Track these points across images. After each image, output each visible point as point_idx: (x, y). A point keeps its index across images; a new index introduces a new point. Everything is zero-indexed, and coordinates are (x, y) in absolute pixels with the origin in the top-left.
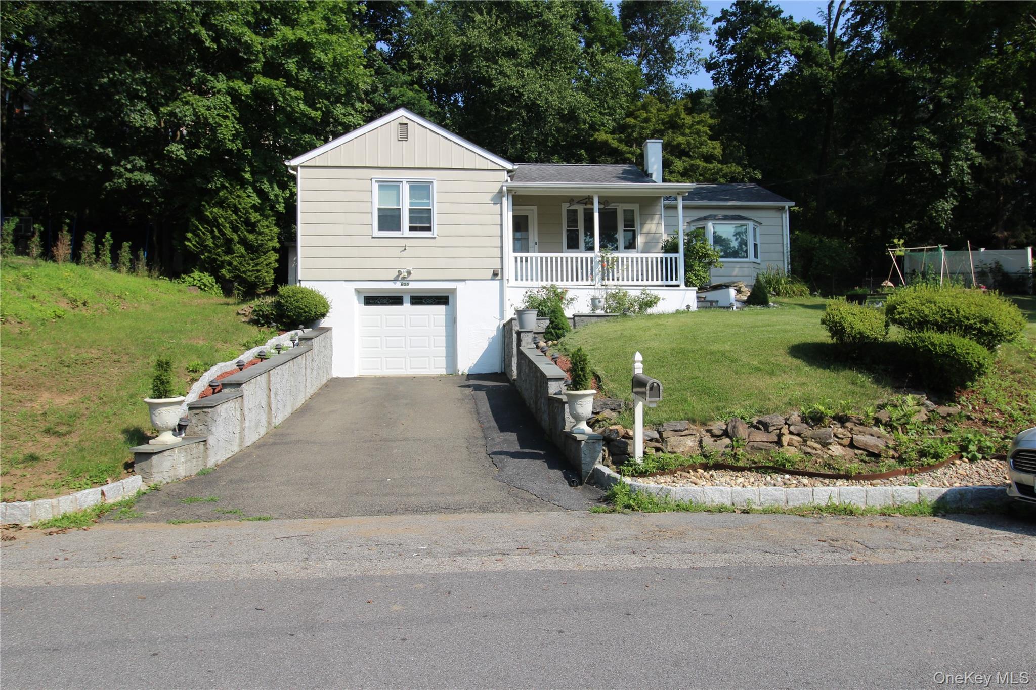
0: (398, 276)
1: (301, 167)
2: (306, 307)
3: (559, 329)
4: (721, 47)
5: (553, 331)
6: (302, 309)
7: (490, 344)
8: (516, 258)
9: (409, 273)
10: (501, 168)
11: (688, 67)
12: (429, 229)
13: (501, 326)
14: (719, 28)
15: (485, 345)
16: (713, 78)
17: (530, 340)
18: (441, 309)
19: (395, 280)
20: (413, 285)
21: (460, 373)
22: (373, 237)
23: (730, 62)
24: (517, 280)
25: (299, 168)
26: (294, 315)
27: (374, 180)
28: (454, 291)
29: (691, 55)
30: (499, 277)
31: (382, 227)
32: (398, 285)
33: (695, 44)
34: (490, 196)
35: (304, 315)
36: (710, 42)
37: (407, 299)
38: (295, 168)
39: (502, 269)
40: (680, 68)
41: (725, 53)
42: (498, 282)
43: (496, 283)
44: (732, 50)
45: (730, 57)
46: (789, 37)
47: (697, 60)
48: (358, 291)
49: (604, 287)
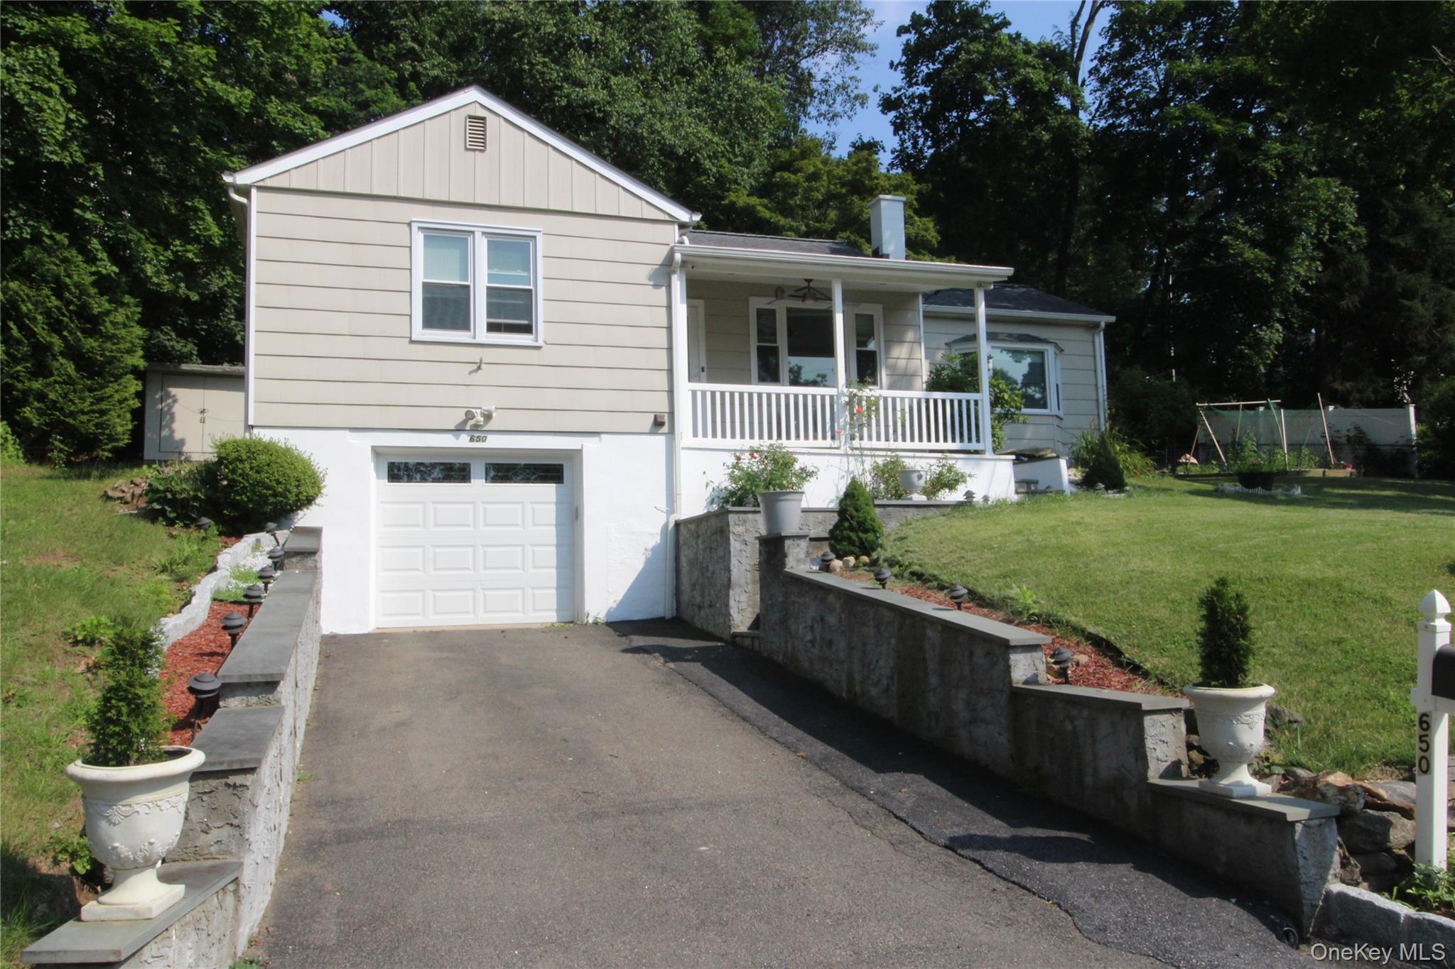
0: (465, 422)
1: (260, 188)
2: (279, 483)
3: (866, 531)
4: (910, 75)
5: (853, 535)
6: (268, 488)
7: (648, 562)
8: (694, 393)
9: (488, 417)
10: (667, 218)
11: (838, 108)
12: (527, 329)
13: (671, 525)
14: (907, 44)
15: (638, 564)
16: (893, 123)
17: (802, 555)
18: (546, 491)
19: (459, 430)
20: (494, 442)
21: (591, 620)
22: (412, 342)
23: (922, 98)
24: (695, 435)
25: (254, 192)
26: (250, 500)
27: (415, 226)
28: (575, 455)
29: (843, 88)
30: (665, 429)
31: (428, 323)
32: (463, 441)
33: (849, 71)
34: (647, 270)
35: (271, 500)
36: (892, 64)
37: (477, 469)
38: (245, 191)
39: (672, 413)
40: (824, 108)
41: (916, 84)
42: (663, 438)
43: (659, 441)
44: (928, 79)
45: (920, 90)
46: (1027, 65)
47: (853, 95)
48: (377, 452)
49: (857, 452)
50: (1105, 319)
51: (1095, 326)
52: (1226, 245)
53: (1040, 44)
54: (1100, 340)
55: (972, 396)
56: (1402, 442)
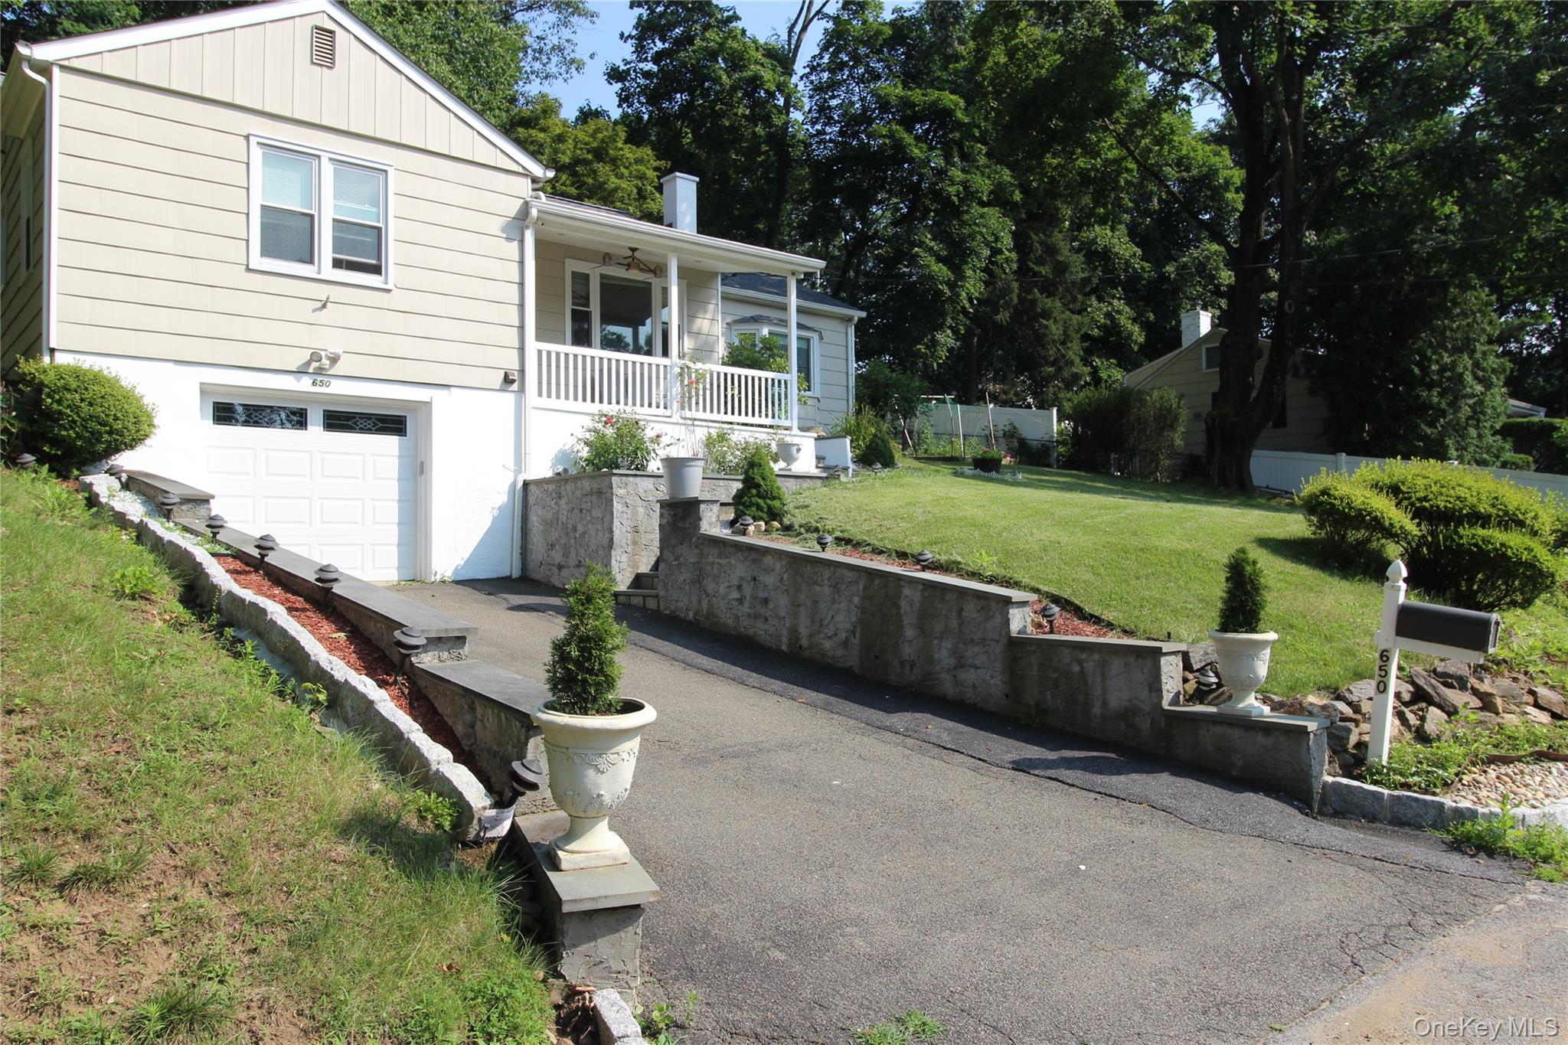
0: (308, 364)
1: (63, 68)
2: (116, 419)
3: (774, 498)
4: (640, 49)
5: (761, 501)
6: (103, 424)
7: (495, 520)
8: (540, 352)
9: (334, 360)
10: (521, 170)
11: (552, 68)
12: (376, 270)
13: (520, 484)
14: (640, 18)
15: (486, 523)
16: (619, 96)
17: (714, 519)
18: (391, 442)
19: (301, 372)
20: (338, 388)
21: (438, 578)
22: (248, 270)
23: (647, 75)
24: (540, 394)
25: (56, 71)
26: (79, 436)
27: (253, 141)
28: (427, 405)
29: (558, 49)
30: (515, 387)
31: (267, 251)
32: (305, 384)
33: (566, 33)
34: (501, 221)
35: (106, 437)
36: (622, 35)
37: (315, 417)
38: (45, 69)
39: (522, 371)
40: (537, 66)
41: (646, 60)
42: (512, 396)
43: (508, 399)
44: (657, 58)
45: (650, 66)
47: (568, 58)
48: (205, 390)
49: (689, 422)
50: (859, 314)
51: (850, 319)
52: (917, 255)
53: (766, 43)
54: (852, 331)
55: (783, 376)
56: (1046, 438)
